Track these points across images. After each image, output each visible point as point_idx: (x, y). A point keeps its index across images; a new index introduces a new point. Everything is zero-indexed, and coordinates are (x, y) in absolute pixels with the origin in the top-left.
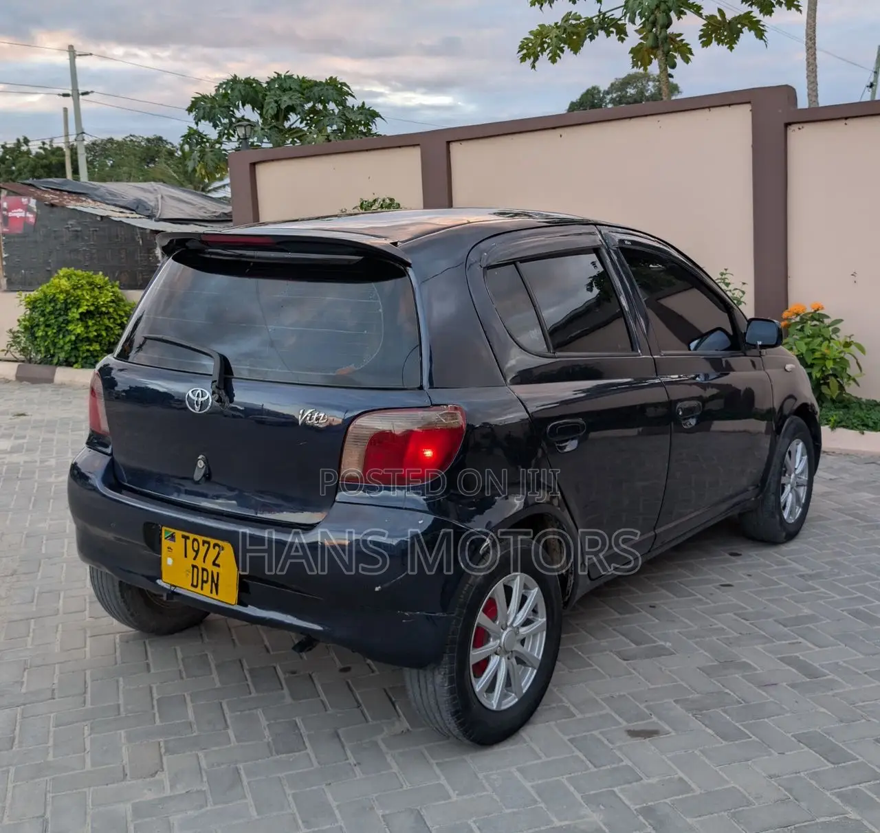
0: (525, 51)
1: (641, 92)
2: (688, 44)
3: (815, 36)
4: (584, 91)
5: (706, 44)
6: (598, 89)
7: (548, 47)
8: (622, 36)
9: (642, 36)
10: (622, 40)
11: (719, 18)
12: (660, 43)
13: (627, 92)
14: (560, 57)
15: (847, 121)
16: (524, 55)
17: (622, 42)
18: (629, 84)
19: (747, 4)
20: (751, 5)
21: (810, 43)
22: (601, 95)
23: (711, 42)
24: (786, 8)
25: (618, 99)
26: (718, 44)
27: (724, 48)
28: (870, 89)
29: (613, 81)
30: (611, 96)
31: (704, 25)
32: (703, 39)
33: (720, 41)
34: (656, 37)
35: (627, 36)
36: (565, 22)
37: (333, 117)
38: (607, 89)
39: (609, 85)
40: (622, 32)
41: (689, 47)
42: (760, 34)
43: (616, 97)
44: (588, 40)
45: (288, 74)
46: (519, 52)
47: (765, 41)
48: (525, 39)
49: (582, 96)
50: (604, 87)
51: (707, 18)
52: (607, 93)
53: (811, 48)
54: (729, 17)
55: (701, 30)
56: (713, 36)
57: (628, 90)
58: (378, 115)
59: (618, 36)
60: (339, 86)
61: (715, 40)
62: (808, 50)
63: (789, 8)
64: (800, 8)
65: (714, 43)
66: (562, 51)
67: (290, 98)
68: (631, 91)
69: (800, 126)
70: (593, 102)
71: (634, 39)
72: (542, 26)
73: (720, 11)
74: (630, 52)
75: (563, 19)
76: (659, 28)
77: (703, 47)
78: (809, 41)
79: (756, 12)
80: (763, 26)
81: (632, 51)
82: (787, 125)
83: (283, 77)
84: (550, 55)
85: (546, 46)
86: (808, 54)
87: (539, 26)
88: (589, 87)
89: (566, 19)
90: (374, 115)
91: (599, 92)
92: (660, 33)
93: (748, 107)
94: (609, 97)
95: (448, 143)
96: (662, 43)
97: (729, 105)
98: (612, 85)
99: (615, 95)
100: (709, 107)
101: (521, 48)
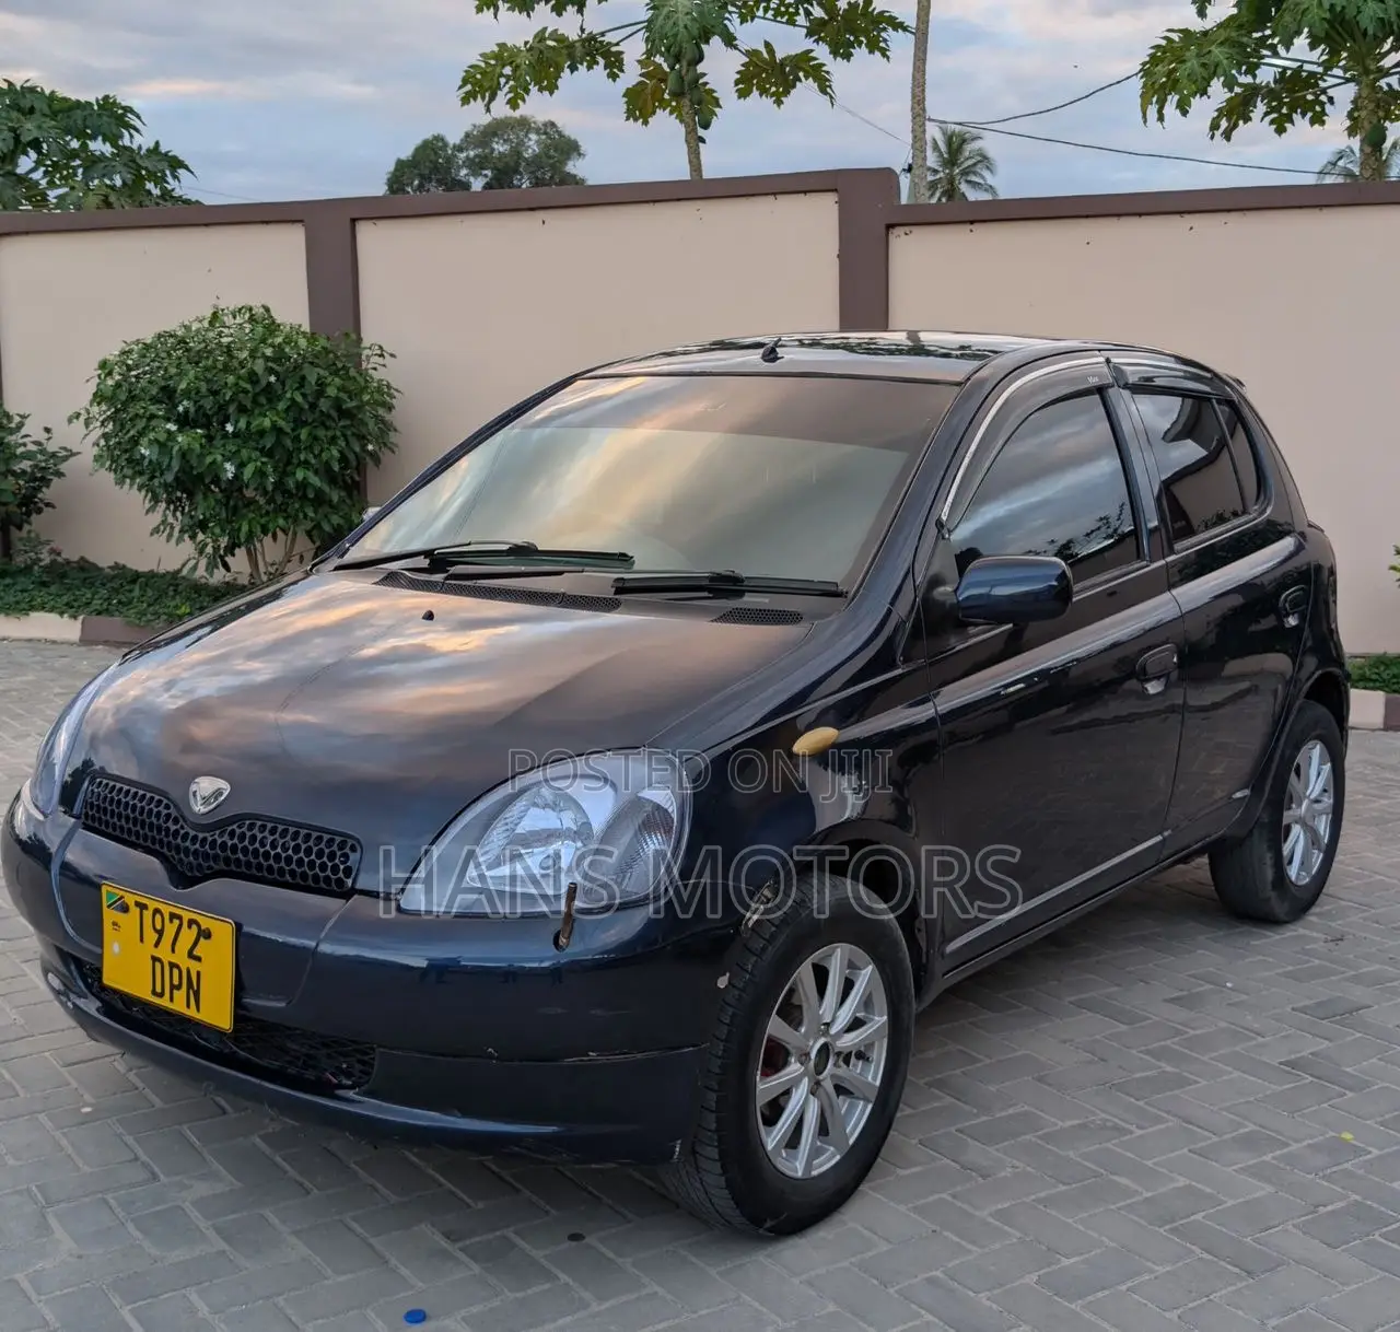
0: (469, 87)
1: (516, 153)
2: (714, 91)
3: (924, 98)
4: (418, 141)
5: (743, 94)
6: (442, 140)
7: (507, 83)
8: (615, 70)
9: (644, 71)
10: (614, 77)
11: (766, 55)
12: (686, 88)
13: (493, 150)
14: (524, 101)
15: (971, 227)
16: (466, 93)
17: (614, 81)
18: (495, 134)
19: (813, 39)
20: (817, 41)
21: (917, 108)
22: (450, 152)
23: (751, 91)
24: (867, 51)
25: (477, 160)
26: (761, 95)
27: (768, 102)
28: (908, 175)
29: (468, 128)
30: (465, 155)
31: (743, 65)
32: (740, 86)
33: (763, 92)
34: (681, 78)
35: (622, 71)
36: (540, 41)
37: (114, 164)
38: (458, 142)
39: (462, 135)
40: (615, 64)
41: (715, 94)
42: (824, 86)
43: (476, 156)
44: (567, 71)
45: (28, 84)
46: (460, 88)
47: (831, 97)
48: (471, 67)
49: (417, 150)
50: (454, 138)
51: (747, 53)
52: (460, 149)
53: (919, 115)
54: (779, 56)
55: (738, 73)
56: (755, 82)
57: (496, 146)
58: (181, 164)
59: (608, 70)
60: (120, 111)
61: (757, 89)
62: (914, 118)
63: (871, 52)
64: (888, 53)
65: (756, 93)
66: (527, 91)
67: (39, 127)
68: (500, 147)
69: (907, 229)
70: (437, 162)
71: (632, 75)
72: (502, 46)
73: (767, 45)
74: (624, 96)
75: (535, 37)
76: (685, 63)
77: (739, 98)
78: (916, 105)
79: (822, 52)
80: (828, 73)
81: (628, 93)
82: (890, 227)
83: (19, 88)
84: (511, 95)
85: (503, 80)
86: (914, 124)
87: (498, 45)
88: (428, 135)
89: (540, 36)
90: (176, 164)
91: (446, 145)
92: (688, 71)
93: (831, 199)
94: (463, 155)
95: (354, 221)
96: (691, 89)
97: (805, 192)
98: (467, 135)
99: (472, 153)
100: (775, 194)
101: (465, 82)
